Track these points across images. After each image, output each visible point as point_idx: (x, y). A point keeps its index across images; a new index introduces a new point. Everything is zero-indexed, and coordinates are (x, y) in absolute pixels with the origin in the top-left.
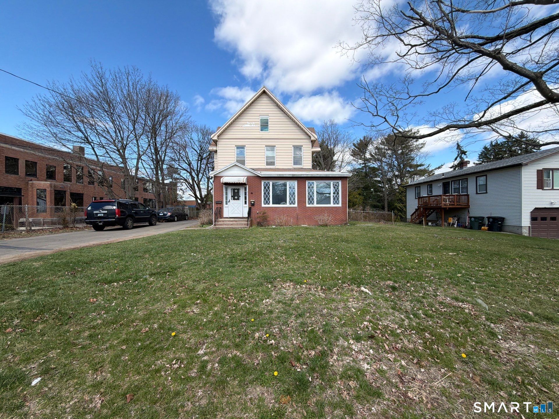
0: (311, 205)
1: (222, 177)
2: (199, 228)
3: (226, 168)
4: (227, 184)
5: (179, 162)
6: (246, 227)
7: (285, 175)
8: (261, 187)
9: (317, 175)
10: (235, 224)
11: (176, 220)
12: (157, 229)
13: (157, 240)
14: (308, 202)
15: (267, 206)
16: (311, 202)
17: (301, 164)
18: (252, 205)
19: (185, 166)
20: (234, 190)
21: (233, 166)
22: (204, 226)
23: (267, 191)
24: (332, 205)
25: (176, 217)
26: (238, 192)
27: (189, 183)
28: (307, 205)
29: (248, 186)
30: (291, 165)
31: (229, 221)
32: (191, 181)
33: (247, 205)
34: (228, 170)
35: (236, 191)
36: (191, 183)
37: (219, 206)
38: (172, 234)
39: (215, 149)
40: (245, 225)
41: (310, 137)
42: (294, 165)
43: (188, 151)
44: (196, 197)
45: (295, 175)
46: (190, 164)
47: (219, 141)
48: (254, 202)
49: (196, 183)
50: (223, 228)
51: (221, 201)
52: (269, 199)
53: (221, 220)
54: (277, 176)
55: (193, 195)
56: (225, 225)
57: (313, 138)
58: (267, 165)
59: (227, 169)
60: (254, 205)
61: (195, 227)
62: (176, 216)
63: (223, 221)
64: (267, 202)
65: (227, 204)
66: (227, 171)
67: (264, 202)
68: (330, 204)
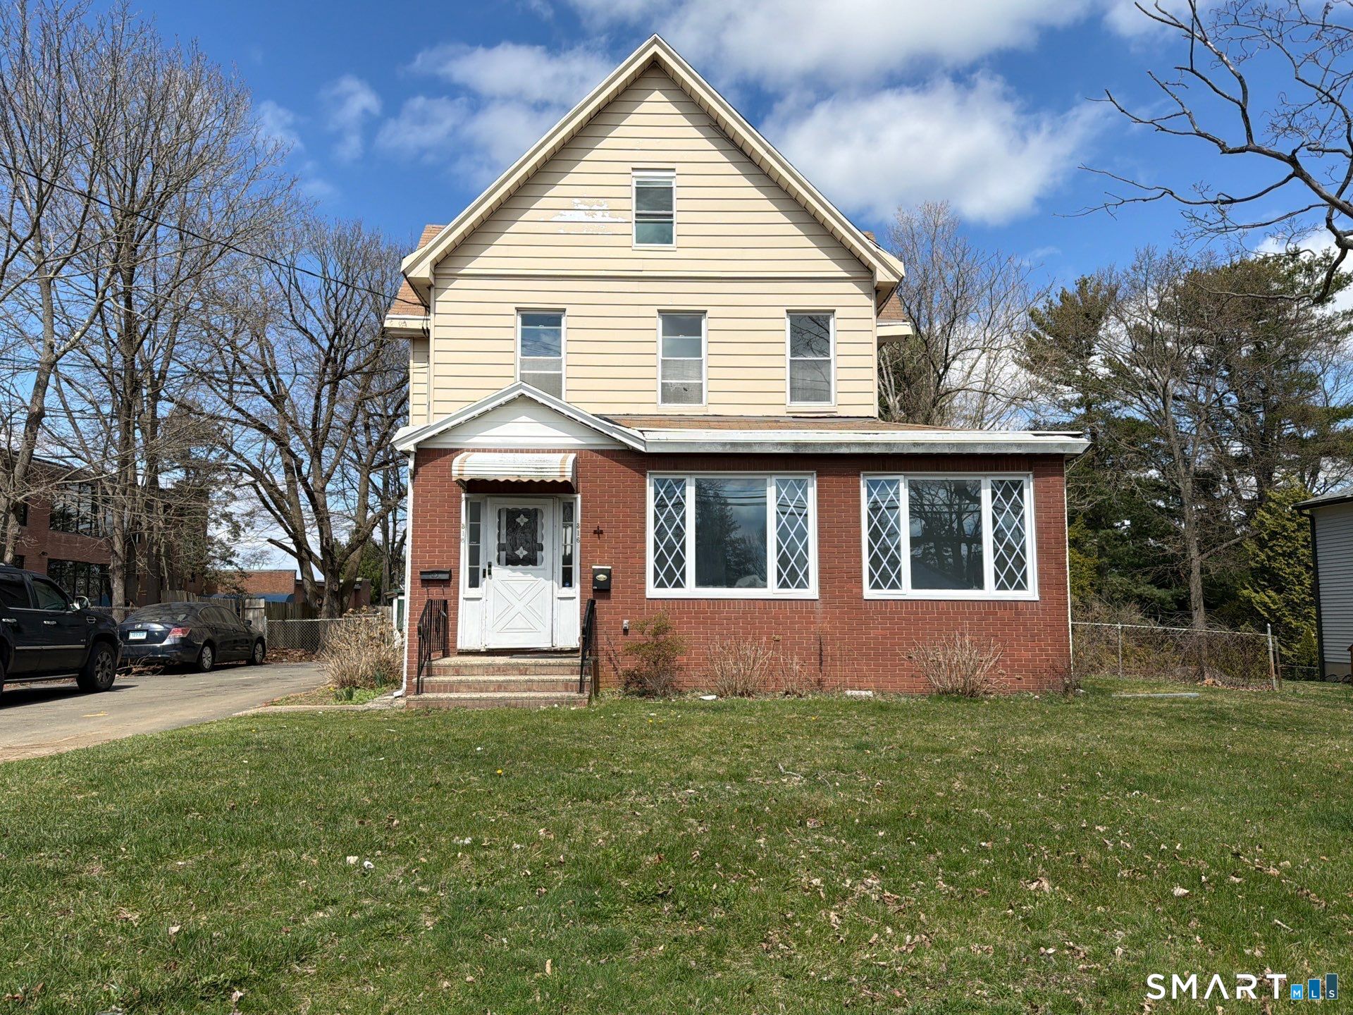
0: (885, 593)
1: (456, 451)
2: (334, 706)
3: (475, 413)
4: (479, 488)
5: (231, 390)
6: (572, 701)
7: (761, 444)
8: (644, 503)
9: (916, 445)
10: (516, 686)
11: (207, 663)
12: (122, 707)
13: (131, 772)
14: (872, 576)
15: (670, 592)
16: (885, 577)
17: (824, 395)
18: (600, 590)
19: (258, 406)
20: (512, 515)
21: (508, 403)
22: (356, 693)
23: (670, 519)
24: (990, 592)
25: (207, 651)
26: (532, 527)
27: (272, 487)
28: (869, 593)
29: (579, 496)
30: (782, 403)
31: (487, 669)
32: (280, 479)
33: (575, 591)
34: (487, 418)
35: (522, 520)
36: (283, 488)
37: (436, 593)
38: (206, 739)
39: (417, 325)
40: (567, 686)
41: (870, 270)
42: (793, 398)
43: (273, 341)
44: (302, 553)
45: (806, 445)
46: (278, 400)
47: (440, 284)
48: (608, 573)
49: (305, 484)
50: (460, 704)
51: (445, 568)
52: (679, 561)
53: (446, 661)
54: (719, 450)
55: (289, 542)
56: (470, 686)
57: (882, 276)
58: (666, 398)
59: (482, 415)
60: (608, 591)
61: (311, 699)
62: (209, 643)
63: (458, 670)
64: (671, 577)
65: (474, 583)
66: (477, 423)
67: (656, 575)
68: (980, 585)
